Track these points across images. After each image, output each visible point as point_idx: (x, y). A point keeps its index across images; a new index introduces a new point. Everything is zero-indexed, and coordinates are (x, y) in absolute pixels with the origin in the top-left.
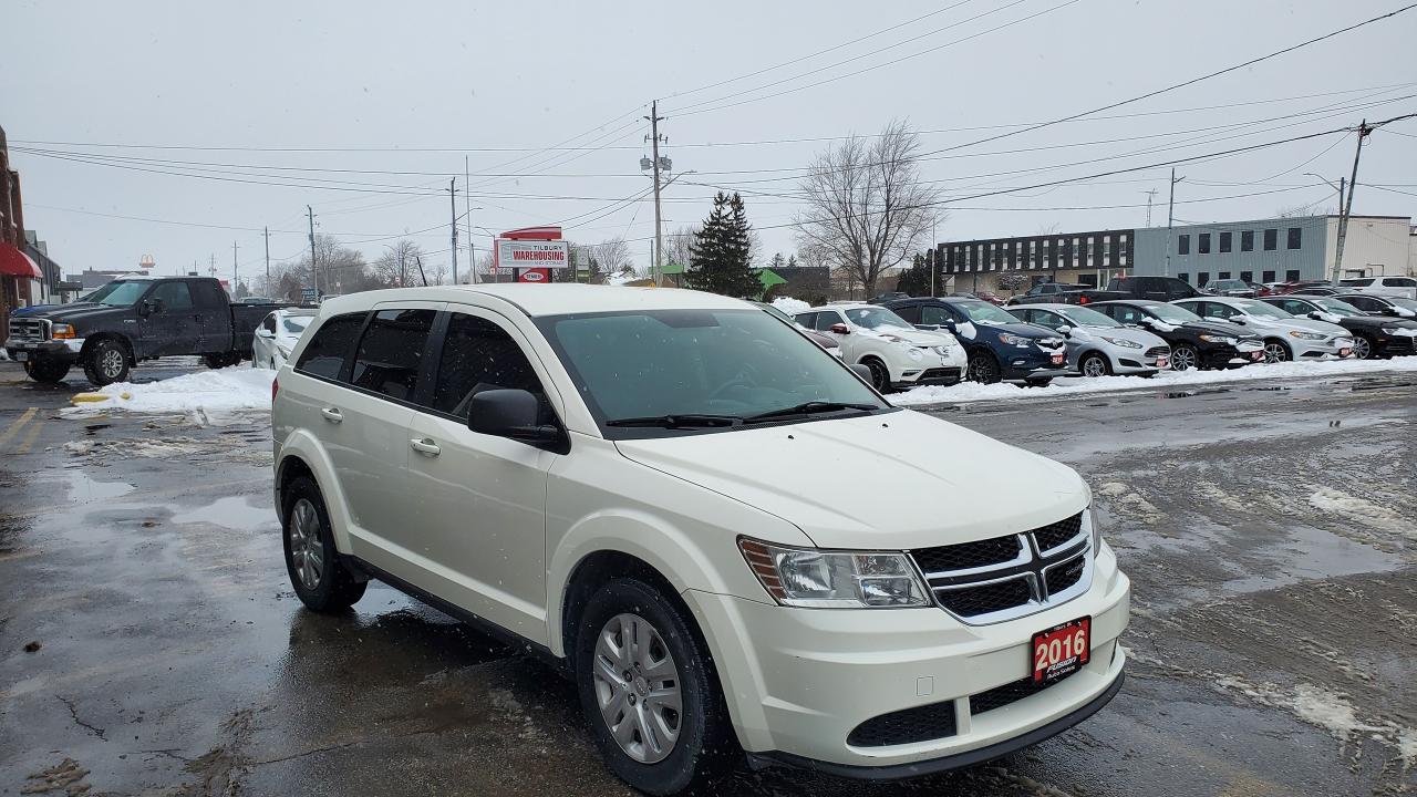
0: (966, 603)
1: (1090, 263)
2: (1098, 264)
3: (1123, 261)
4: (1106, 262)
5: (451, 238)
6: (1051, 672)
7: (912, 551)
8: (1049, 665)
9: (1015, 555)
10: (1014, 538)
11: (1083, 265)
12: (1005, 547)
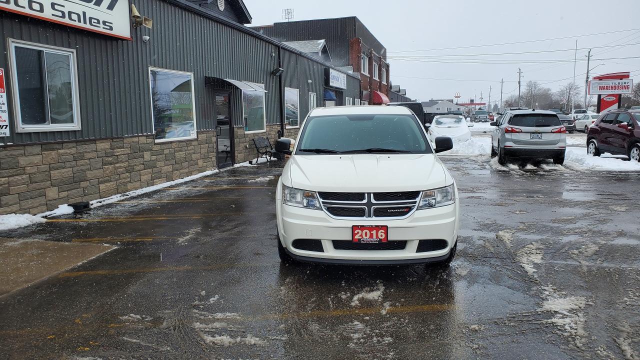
0: (336, 212)
5: (585, 79)
6: (363, 241)
7: (318, 192)
8: (363, 238)
9: (362, 200)
10: (364, 194)
12: (360, 196)
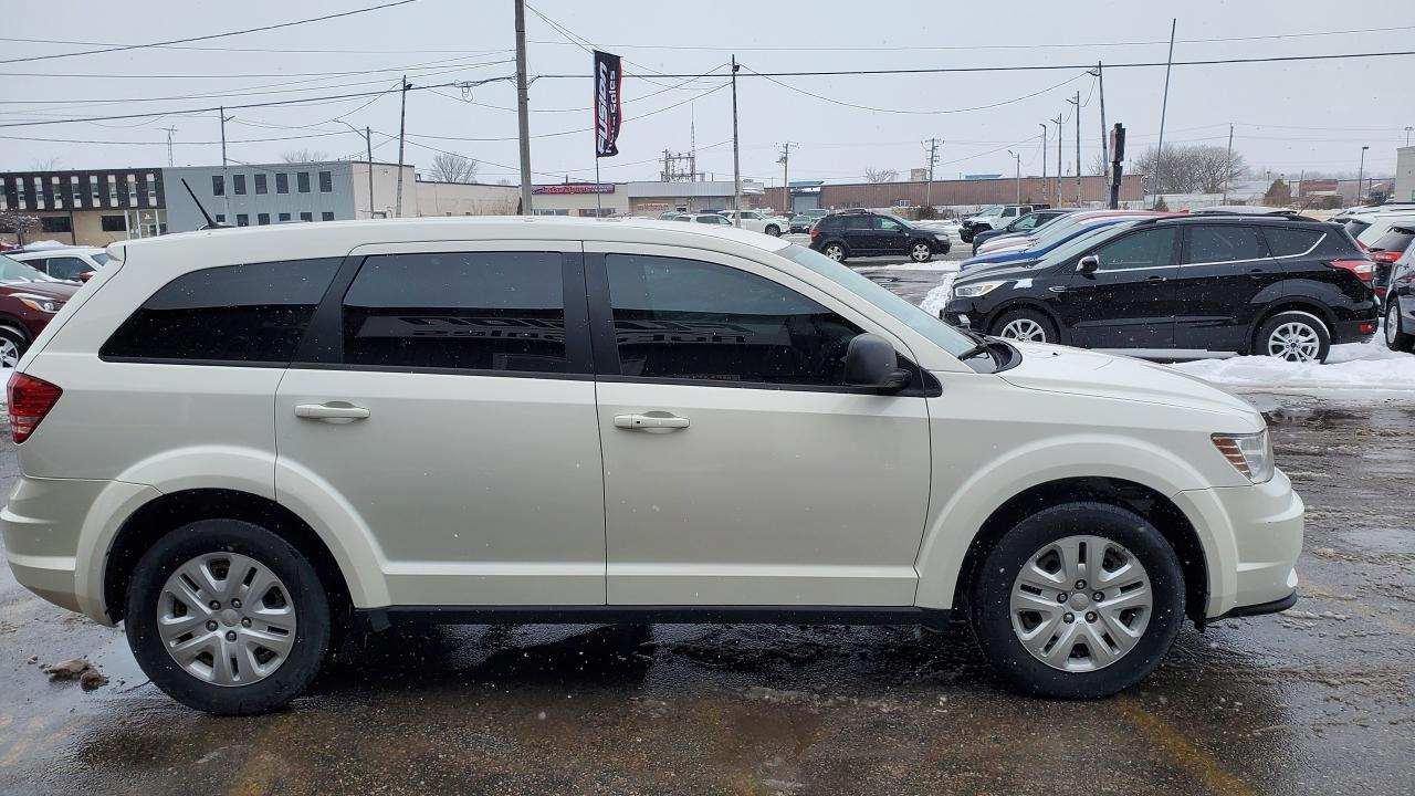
1: (114, 203)
2: (125, 204)
3: (153, 201)
4: (134, 202)
11: (106, 205)
